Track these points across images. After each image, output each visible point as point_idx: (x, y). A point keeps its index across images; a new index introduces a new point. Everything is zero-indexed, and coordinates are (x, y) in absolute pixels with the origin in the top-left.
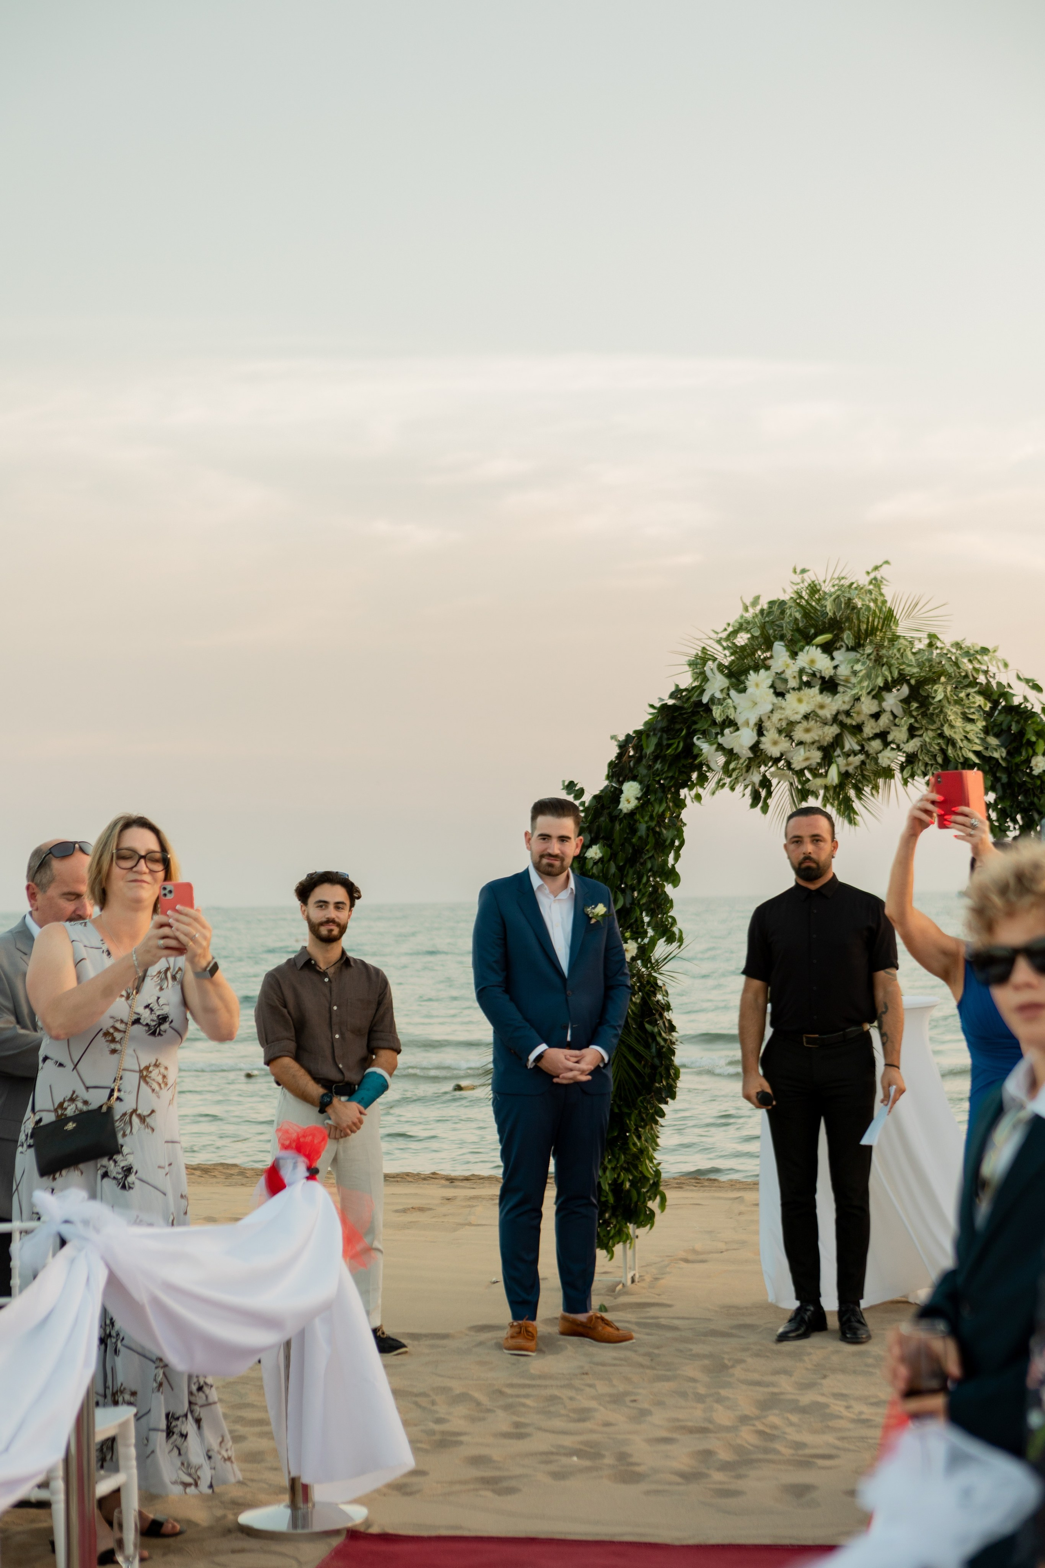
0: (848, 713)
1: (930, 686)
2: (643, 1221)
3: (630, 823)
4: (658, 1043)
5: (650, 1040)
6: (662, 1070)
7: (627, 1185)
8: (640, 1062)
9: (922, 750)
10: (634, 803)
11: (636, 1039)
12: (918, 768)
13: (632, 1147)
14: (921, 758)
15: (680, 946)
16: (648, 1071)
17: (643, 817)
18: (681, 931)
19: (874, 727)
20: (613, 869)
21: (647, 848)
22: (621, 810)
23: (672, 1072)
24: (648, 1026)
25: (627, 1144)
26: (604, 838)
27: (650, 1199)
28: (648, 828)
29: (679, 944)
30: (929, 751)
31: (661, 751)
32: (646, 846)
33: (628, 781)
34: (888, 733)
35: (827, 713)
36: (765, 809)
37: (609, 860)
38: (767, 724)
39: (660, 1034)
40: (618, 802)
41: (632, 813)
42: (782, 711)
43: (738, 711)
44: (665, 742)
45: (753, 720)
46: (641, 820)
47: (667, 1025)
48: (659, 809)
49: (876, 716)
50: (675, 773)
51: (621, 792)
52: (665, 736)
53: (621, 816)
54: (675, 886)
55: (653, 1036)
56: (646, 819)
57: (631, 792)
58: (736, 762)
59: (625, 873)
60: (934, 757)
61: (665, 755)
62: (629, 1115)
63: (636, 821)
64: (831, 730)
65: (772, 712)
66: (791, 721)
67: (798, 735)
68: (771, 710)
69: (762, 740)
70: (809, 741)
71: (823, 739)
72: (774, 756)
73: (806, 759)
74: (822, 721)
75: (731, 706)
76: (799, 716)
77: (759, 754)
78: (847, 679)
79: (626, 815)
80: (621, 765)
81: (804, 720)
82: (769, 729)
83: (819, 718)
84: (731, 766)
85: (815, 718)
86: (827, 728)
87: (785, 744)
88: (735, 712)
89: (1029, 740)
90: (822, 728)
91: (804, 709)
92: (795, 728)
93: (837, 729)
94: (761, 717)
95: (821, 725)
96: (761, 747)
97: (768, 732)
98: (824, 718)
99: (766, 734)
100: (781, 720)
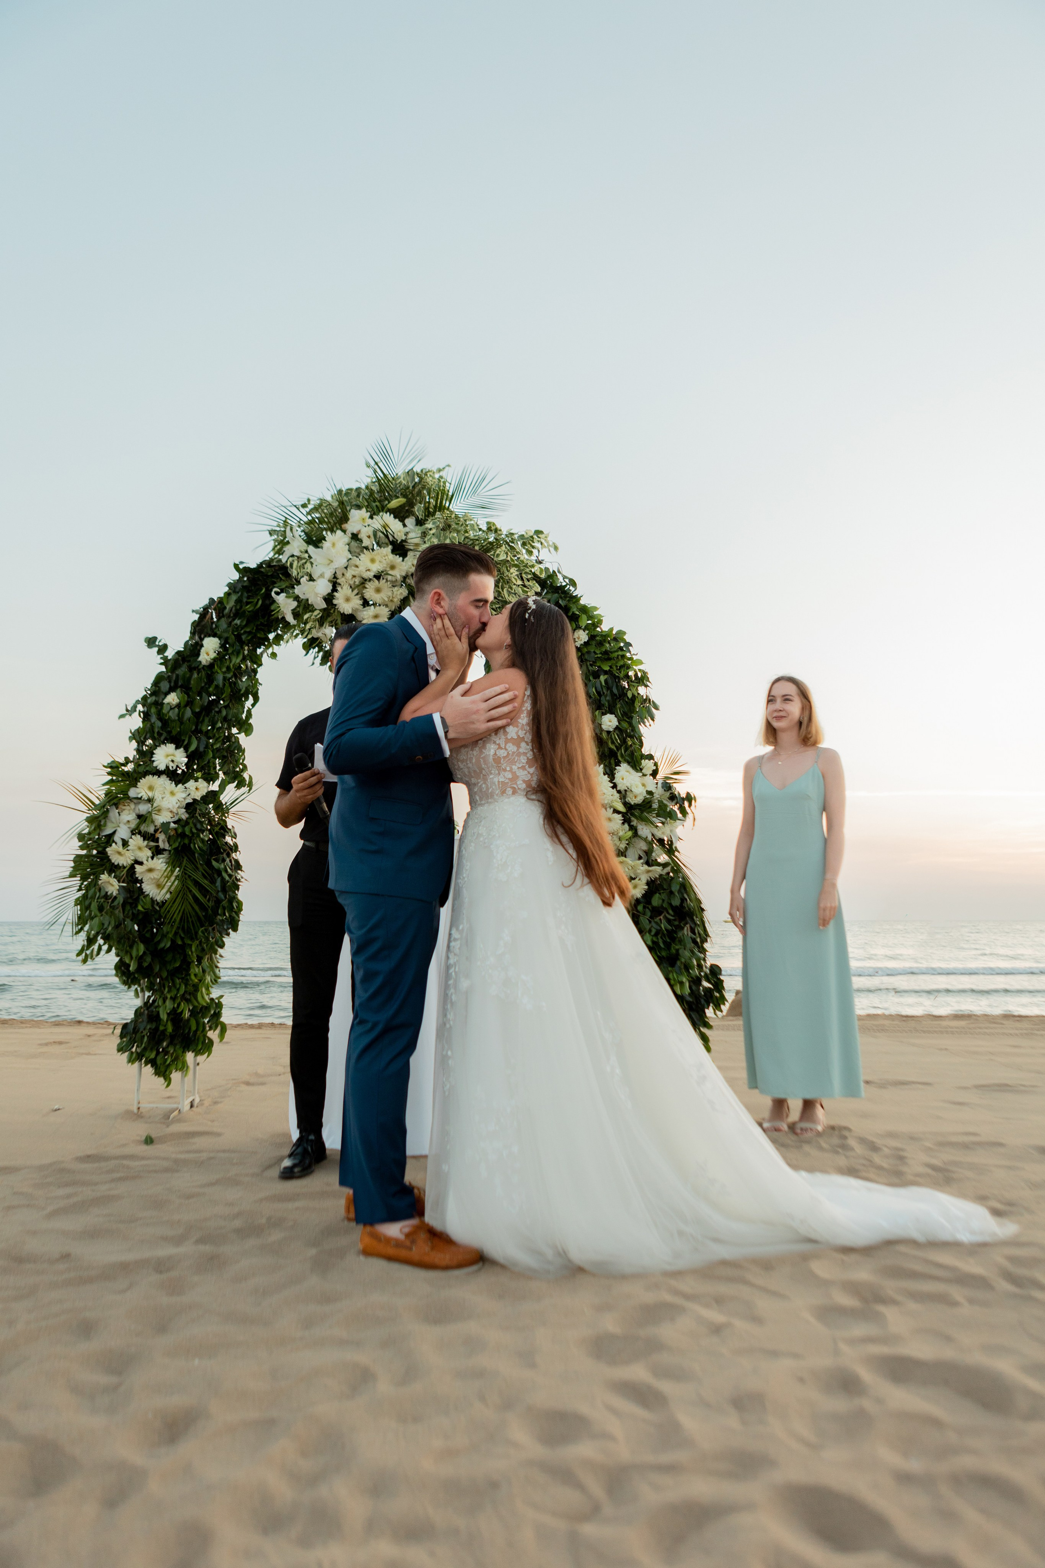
1: (492, 553)
2: (201, 1049)
3: (208, 674)
4: (223, 879)
5: (216, 876)
6: (225, 903)
7: (187, 1015)
8: (205, 897)
10: (213, 655)
11: (203, 874)
13: (193, 977)
15: (250, 790)
16: (211, 904)
17: (220, 669)
18: (250, 777)
20: (188, 713)
21: (223, 696)
22: (200, 662)
23: (235, 905)
24: (214, 863)
25: (190, 975)
26: (181, 687)
27: (211, 1028)
28: (225, 679)
29: (248, 788)
31: (241, 607)
32: (222, 694)
33: (209, 636)
35: (398, 574)
37: (186, 706)
38: (341, 580)
39: (226, 871)
40: (198, 655)
41: (211, 666)
42: (356, 569)
43: (314, 566)
44: (245, 600)
45: (329, 574)
46: (219, 671)
47: (233, 863)
48: (236, 660)
50: (253, 629)
51: (202, 646)
52: (245, 594)
53: (201, 667)
54: (247, 735)
55: (219, 873)
56: (224, 669)
57: (210, 647)
58: (311, 613)
59: (201, 719)
61: (244, 612)
62: (191, 946)
63: (213, 673)
64: (399, 593)
65: (346, 568)
66: (363, 578)
67: (370, 593)
68: (345, 566)
69: (335, 594)
70: (378, 601)
71: (392, 601)
72: (346, 613)
73: (376, 616)
74: (392, 582)
75: (308, 562)
76: (370, 575)
77: (332, 612)
78: (417, 545)
79: (204, 666)
80: (203, 623)
81: (374, 579)
82: (342, 584)
83: (389, 578)
84: (306, 617)
85: (385, 577)
86: (396, 588)
87: (357, 602)
88: (312, 566)
89: (574, 614)
90: (391, 589)
91: (376, 568)
92: (367, 586)
93: (404, 592)
94: (336, 573)
95: (391, 585)
96: (335, 602)
97: (342, 588)
98: (394, 579)
99: (339, 588)
100: (354, 576)
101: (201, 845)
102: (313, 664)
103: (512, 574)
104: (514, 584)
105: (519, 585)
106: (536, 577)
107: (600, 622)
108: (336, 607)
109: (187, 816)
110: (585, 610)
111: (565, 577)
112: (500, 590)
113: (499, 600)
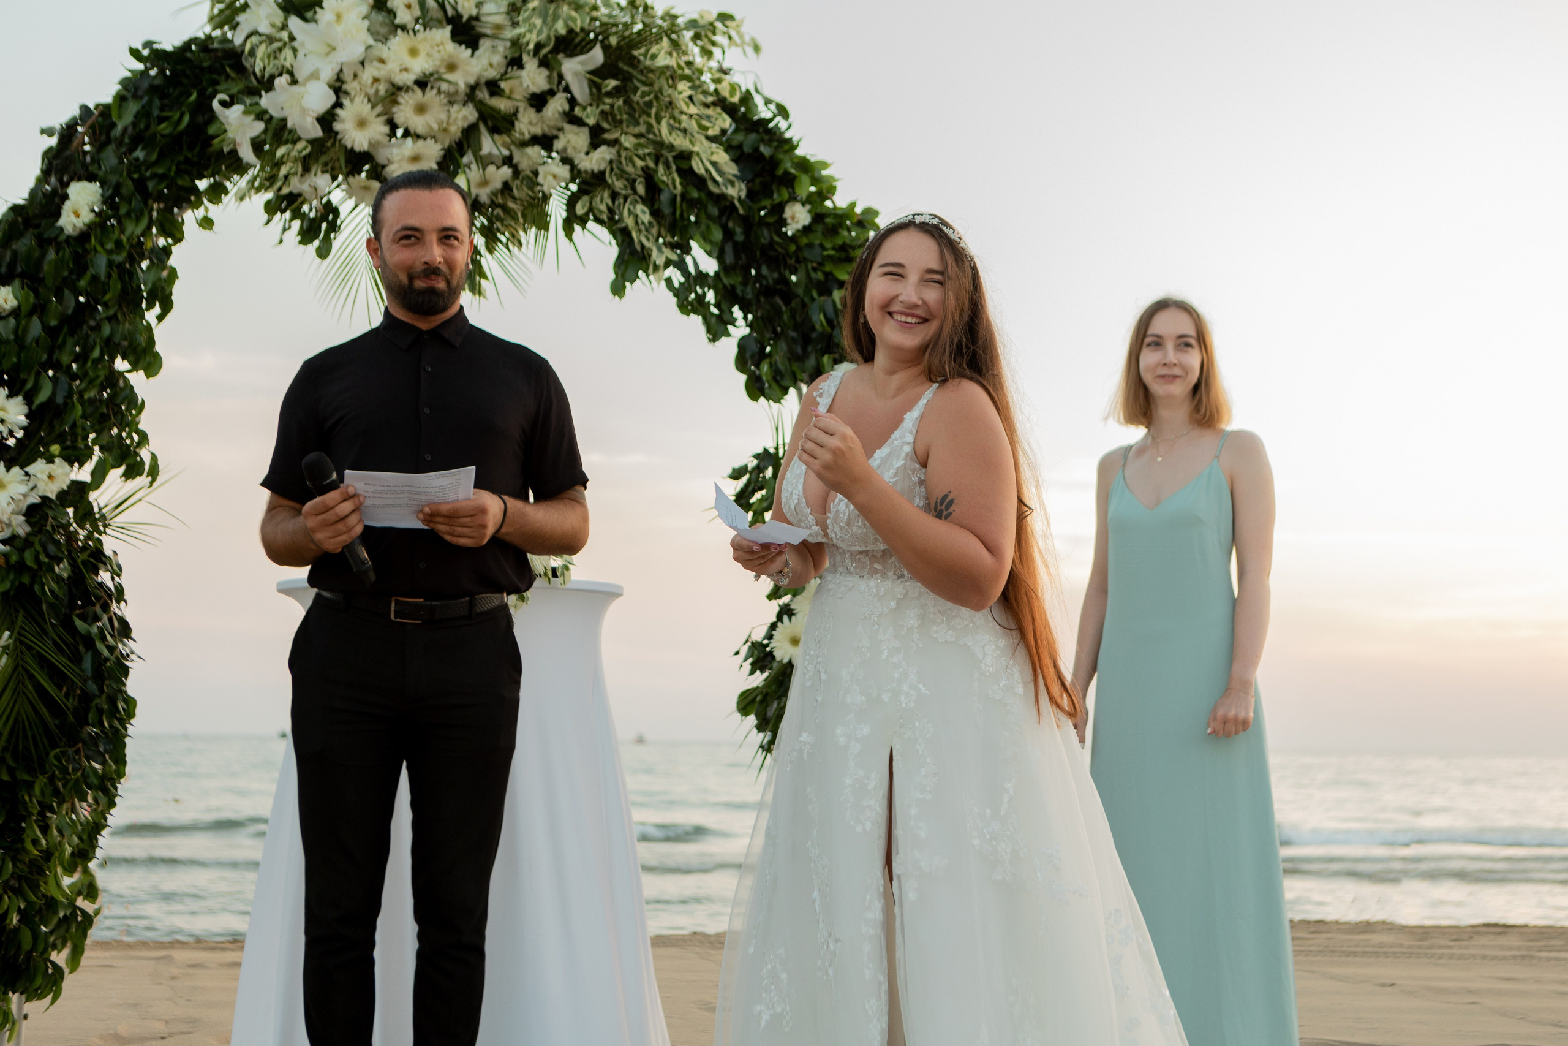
0: (493, 87)
1: (642, 50)
2: (39, 988)
3: (76, 253)
4: (97, 653)
5: (82, 649)
6: (102, 702)
7: (15, 919)
8: (60, 689)
9: (612, 170)
10: (87, 217)
11: (55, 644)
12: (602, 200)
13: (29, 846)
14: (610, 181)
15: (151, 483)
16: (72, 703)
17: (102, 245)
18: (154, 458)
19: (535, 121)
20: (35, 328)
21: (107, 297)
22: (61, 229)
23: (121, 705)
24: (79, 623)
25: (22, 841)
26: (23, 276)
27: (54, 947)
28: (110, 264)
29: (150, 479)
30: (623, 171)
31: (148, 127)
32: (105, 293)
33: (80, 179)
34: (556, 137)
35: (461, 80)
36: (324, 252)
37: (31, 314)
38: (350, 86)
39: (103, 639)
40: (58, 215)
41: (84, 236)
42: (381, 66)
43: (300, 55)
44: (156, 112)
45: (328, 73)
46: (99, 248)
47: (116, 624)
48: (133, 229)
49: (538, 101)
50: (170, 169)
51: (66, 197)
52: (157, 102)
53: (62, 238)
54: (149, 375)
55: (89, 641)
56: (110, 246)
57: (82, 200)
58: (289, 146)
59: (60, 340)
60: (632, 183)
61: (154, 135)
62: (30, 786)
63: (86, 251)
64: (460, 115)
65: (362, 63)
66: (393, 85)
67: (405, 113)
68: (361, 59)
69: (339, 111)
70: (420, 130)
71: (445, 130)
72: (357, 148)
73: (416, 158)
74: (448, 94)
75: (287, 46)
76: (408, 79)
77: (329, 144)
78: (499, 27)
79: (69, 237)
80: (68, 153)
81: (416, 88)
82: (353, 94)
83: (444, 86)
84: (280, 152)
85: (437, 85)
86: (456, 107)
87: (379, 129)
88: (295, 57)
89: (786, 173)
90: (447, 108)
91: (420, 66)
92: (400, 100)
93: (472, 114)
94: (341, 70)
95: (445, 101)
96: (337, 126)
97: (352, 101)
98: (452, 89)
99: (346, 102)
100: (376, 80)
101: (54, 586)
102: (281, 241)
103: (680, 93)
104: (682, 112)
105: (691, 116)
106: (721, 103)
107: (832, 190)
108: (339, 137)
109: (28, 529)
110: (804, 165)
111: (768, 102)
112: (653, 121)
113: (648, 139)
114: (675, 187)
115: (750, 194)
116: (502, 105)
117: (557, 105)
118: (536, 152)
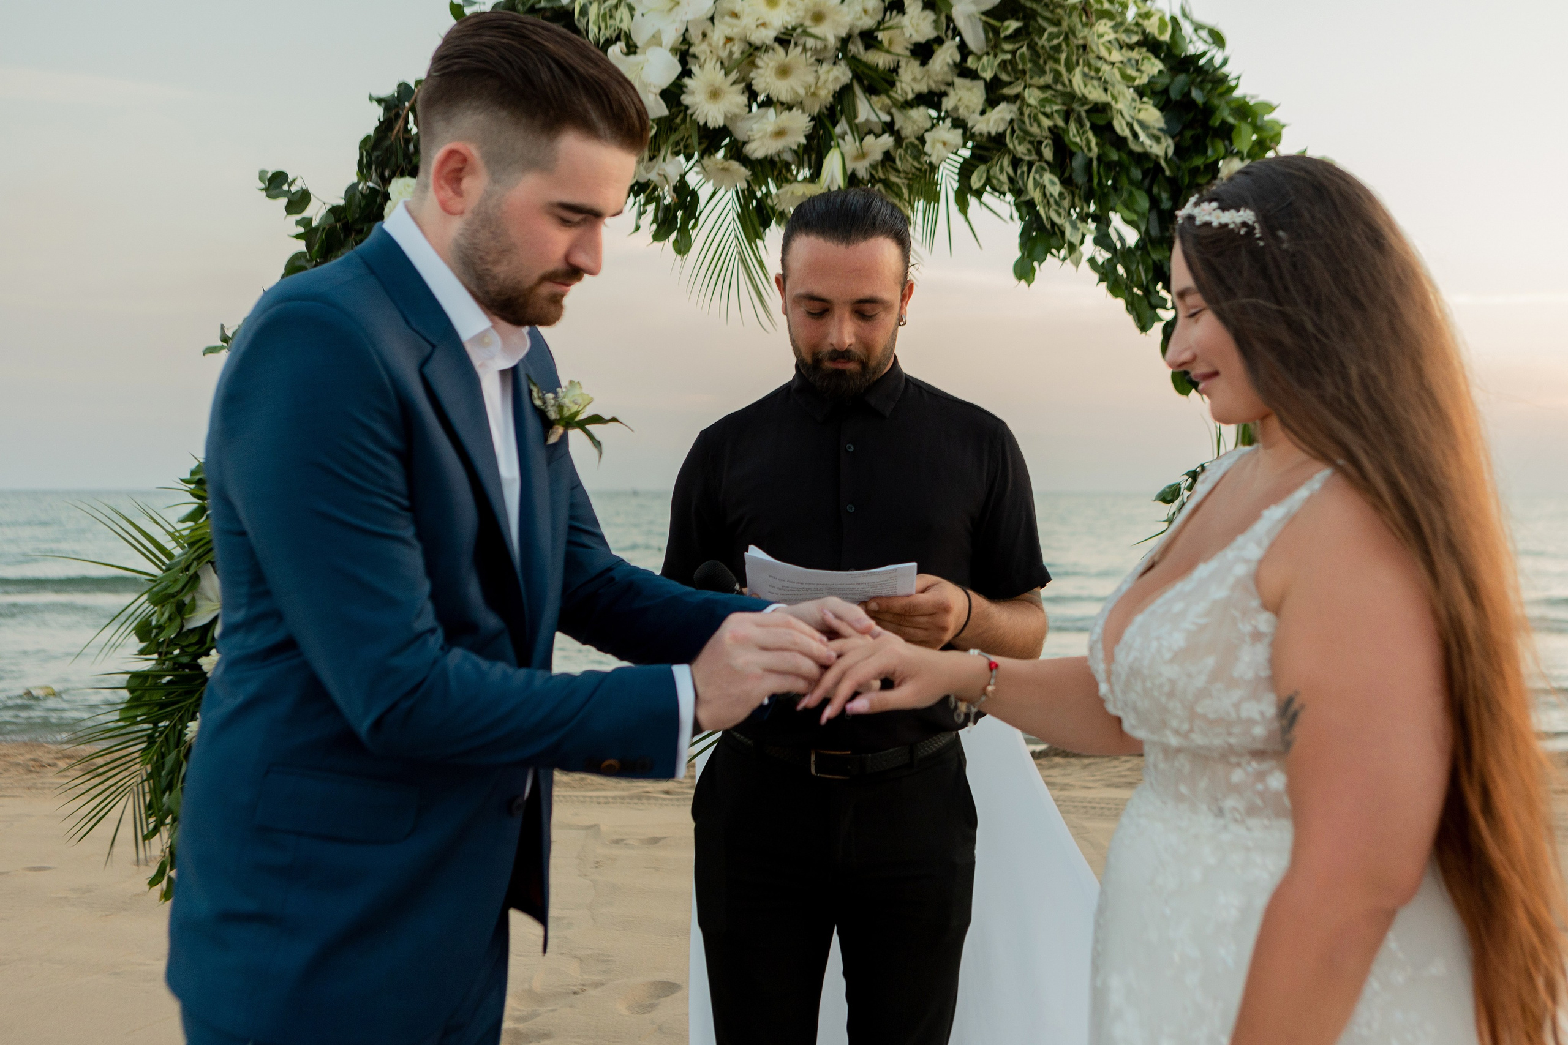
0: (869, 38)
9: (1013, 131)
12: (1002, 170)
14: (1011, 146)
19: (919, 77)
30: (1026, 133)
33: (402, 175)
34: (945, 94)
35: (830, 33)
36: (683, 247)
38: (699, 49)
42: (734, 21)
43: (637, 14)
45: (671, 37)
49: (923, 52)
51: (387, 197)
60: (1037, 146)
64: (831, 76)
65: (712, 19)
66: (750, 45)
67: (765, 80)
68: (710, 15)
69: (687, 81)
70: (785, 97)
71: (814, 94)
72: (711, 125)
73: (780, 133)
74: (815, 51)
75: (623, 4)
76: (766, 36)
77: (678, 120)
80: (387, 143)
81: (776, 45)
82: (702, 59)
83: (810, 43)
85: (801, 41)
86: (825, 67)
87: (736, 99)
88: (632, 16)
89: (1224, 122)
90: (814, 68)
91: (780, 19)
92: (759, 62)
93: (844, 74)
94: (687, 30)
95: (813, 59)
96: (686, 99)
97: (701, 67)
98: (820, 45)
99: (695, 69)
100: (729, 40)
103: (1100, 36)
104: (1100, 58)
105: (1113, 64)
106: (1151, 45)
107: (1276, 138)
108: (689, 112)
110: (1244, 111)
111: (1198, 27)
112: (1062, 69)
113: (1056, 91)
114: (1090, 149)
115: (1177, 151)
116: (879, 60)
117: (946, 55)
118: (921, 115)
